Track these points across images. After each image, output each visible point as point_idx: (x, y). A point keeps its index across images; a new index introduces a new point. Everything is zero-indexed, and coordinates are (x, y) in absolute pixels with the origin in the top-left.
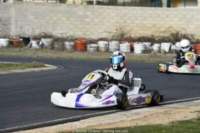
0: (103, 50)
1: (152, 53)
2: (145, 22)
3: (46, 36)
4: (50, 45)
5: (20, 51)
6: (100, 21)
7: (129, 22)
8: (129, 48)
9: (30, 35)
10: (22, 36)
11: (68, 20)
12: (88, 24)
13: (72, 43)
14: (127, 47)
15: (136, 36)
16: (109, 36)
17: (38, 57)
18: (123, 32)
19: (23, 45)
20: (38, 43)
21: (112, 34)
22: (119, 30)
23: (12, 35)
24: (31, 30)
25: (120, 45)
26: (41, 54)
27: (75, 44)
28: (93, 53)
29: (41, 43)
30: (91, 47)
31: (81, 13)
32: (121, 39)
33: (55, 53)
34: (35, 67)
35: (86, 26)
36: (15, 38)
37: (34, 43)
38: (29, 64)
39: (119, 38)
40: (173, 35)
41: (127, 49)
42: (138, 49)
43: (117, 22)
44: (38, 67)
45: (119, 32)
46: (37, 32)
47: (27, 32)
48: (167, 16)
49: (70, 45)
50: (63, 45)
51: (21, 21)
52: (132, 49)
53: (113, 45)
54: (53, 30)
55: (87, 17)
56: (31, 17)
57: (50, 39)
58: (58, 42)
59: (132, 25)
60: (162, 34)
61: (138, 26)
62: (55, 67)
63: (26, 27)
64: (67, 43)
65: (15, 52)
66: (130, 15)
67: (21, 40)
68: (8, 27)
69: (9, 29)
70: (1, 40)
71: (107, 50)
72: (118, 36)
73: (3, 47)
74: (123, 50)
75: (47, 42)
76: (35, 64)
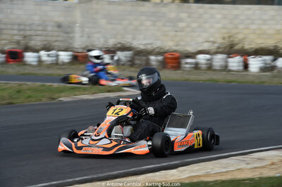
0: (204, 67)
1: (275, 71)
2: (265, 27)
3: (124, 48)
4: (130, 61)
6: (200, 27)
7: (241, 26)
8: (241, 64)
9: (99, 46)
10: (91, 48)
11: (154, 25)
12: (182, 30)
13: (160, 58)
14: (239, 62)
15: (252, 46)
16: (213, 47)
18: (232, 41)
20: (112, 58)
21: (216, 45)
22: (226, 39)
23: (77, 47)
24: (102, 41)
25: (230, 60)
27: (165, 58)
28: (189, 71)
29: (116, 58)
30: (187, 63)
31: (173, 15)
32: (230, 51)
33: (136, 72)
34: (109, 91)
35: (179, 34)
36: (80, 51)
37: (106, 58)
38: (102, 87)
39: (227, 50)
41: (238, 66)
42: (255, 66)
43: (224, 28)
44: (113, 91)
45: (227, 42)
46: (111, 42)
47: (96, 43)
49: (158, 61)
50: (148, 61)
51: (88, 28)
52: (246, 66)
53: (219, 60)
54: (134, 39)
55: (181, 20)
56: (103, 22)
57: (130, 52)
58: (140, 57)
59: (246, 31)
61: (254, 33)
62: (137, 92)
63: (96, 35)
64: (152, 57)
65: (81, 71)
66: (242, 17)
68: (71, 35)
69: (72, 38)
70: (61, 53)
71: (210, 67)
72: (225, 48)
73: (64, 64)
74: (233, 67)
75: (125, 57)
76: (110, 87)
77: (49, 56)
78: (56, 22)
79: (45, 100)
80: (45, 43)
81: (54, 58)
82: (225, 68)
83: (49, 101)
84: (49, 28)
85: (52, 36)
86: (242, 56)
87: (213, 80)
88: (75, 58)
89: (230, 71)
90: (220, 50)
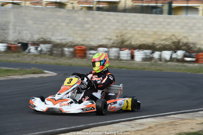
1: (153, 61)
2: (146, 30)
3: (45, 42)
4: (49, 51)
5: (18, 56)
6: (100, 28)
7: (129, 28)
8: (130, 55)
9: (28, 40)
10: (20, 41)
11: (67, 26)
12: (88, 30)
13: (72, 49)
14: (128, 54)
15: (137, 43)
16: (110, 43)
17: (36, 63)
18: (123, 39)
19: (21, 50)
20: (36, 49)
21: (112, 41)
22: (119, 37)
23: (10, 40)
24: (29, 36)
25: (121, 52)
26: (40, 60)
27: (75, 50)
29: (39, 49)
30: (91, 54)
31: (81, 19)
32: (122, 45)
33: (54, 59)
34: (34, 73)
35: (85, 32)
36: (13, 43)
37: (32, 49)
38: (28, 70)
39: (119, 45)
40: (174, 43)
41: (127, 57)
42: (139, 57)
43: (117, 29)
44: (37, 73)
45: (119, 39)
46: (36, 37)
47: (25, 38)
48: (169, 24)
49: (70, 52)
50: (63, 51)
51: (19, 26)
52: (133, 57)
53: (114, 51)
54: (53, 35)
55: (87, 23)
56: (30, 22)
57: (50, 45)
58: (57, 48)
59: (133, 32)
60: (163, 42)
61: (138, 34)
62: (54, 74)
63: (25, 32)
64: (66, 49)
65: (13, 58)
66: (130, 22)
67: (20, 45)
68: (6, 31)
69: (7, 33)
72: (118, 43)
73: (1, 52)
74: (124, 57)
75: (46, 48)
76: (34, 70)
82: (118, 58)
86: (130, 49)
88: (9, 48)
89: (121, 60)
90: (114, 45)
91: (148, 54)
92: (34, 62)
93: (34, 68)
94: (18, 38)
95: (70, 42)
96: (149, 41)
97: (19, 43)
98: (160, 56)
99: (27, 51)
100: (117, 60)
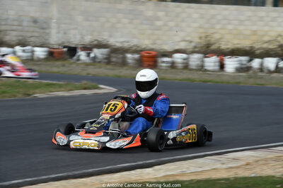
0: (180, 66)
1: (251, 72)
2: (241, 28)
3: (100, 46)
4: (106, 58)
5: (63, 66)
6: (177, 26)
7: (218, 27)
8: (217, 64)
9: (76, 43)
10: (66, 44)
11: (131, 23)
12: (159, 28)
13: (137, 56)
14: (215, 62)
15: (228, 47)
16: (190, 47)
17: (88, 74)
18: (209, 41)
19: (67, 57)
20: (88, 55)
21: (193, 44)
22: (203, 38)
23: (53, 43)
24: (78, 37)
25: (206, 59)
26: (93, 71)
27: (142, 57)
28: (166, 70)
29: (92, 55)
30: (164, 62)
31: (150, 13)
32: (207, 50)
33: (112, 69)
34: (85, 89)
35: (157, 32)
36: (56, 47)
37: (82, 55)
38: (78, 84)
39: (203, 50)
40: (281, 46)
41: (214, 66)
42: (231, 66)
43: (200, 27)
44: (89, 89)
45: (203, 42)
46: (88, 39)
48: (274, 20)
49: (134, 59)
50: (124, 58)
51: (65, 24)
52: (222, 66)
53: (195, 59)
54: (111, 36)
55: (158, 19)
56: (80, 18)
57: (107, 50)
58: (116, 55)
59: (223, 31)
60: (265, 46)
61: (230, 33)
62: (113, 90)
63: (73, 32)
64: (129, 56)
65: (56, 67)
66: (219, 17)
67: (65, 49)
68: (47, 31)
69: (48, 34)
70: (36, 49)
71: (186, 66)
72: (202, 47)
73: (39, 60)
74: (209, 66)
75: (102, 54)
76: (86, 84)
77: (24, 51)
78: (32, 17)
79: (20, 96)
80: (20, 38)
81: (29, 54)
82: (201, 68)
83: (23, 97)
84: (25, 24)
85: (28, 31)
86: (218, 56)
87: (189, 79)
88: (51, 55)
89: (206, 70)
90: (197, 50)
91: (244, 62)
92: (84, 73)
93: (85, 82)
94: (63, 40)
95: (134, 46)
96: (245, 44)
97: (65, 47)
98: (262, 64)
99: (75, 58)
100: (200, 70)
